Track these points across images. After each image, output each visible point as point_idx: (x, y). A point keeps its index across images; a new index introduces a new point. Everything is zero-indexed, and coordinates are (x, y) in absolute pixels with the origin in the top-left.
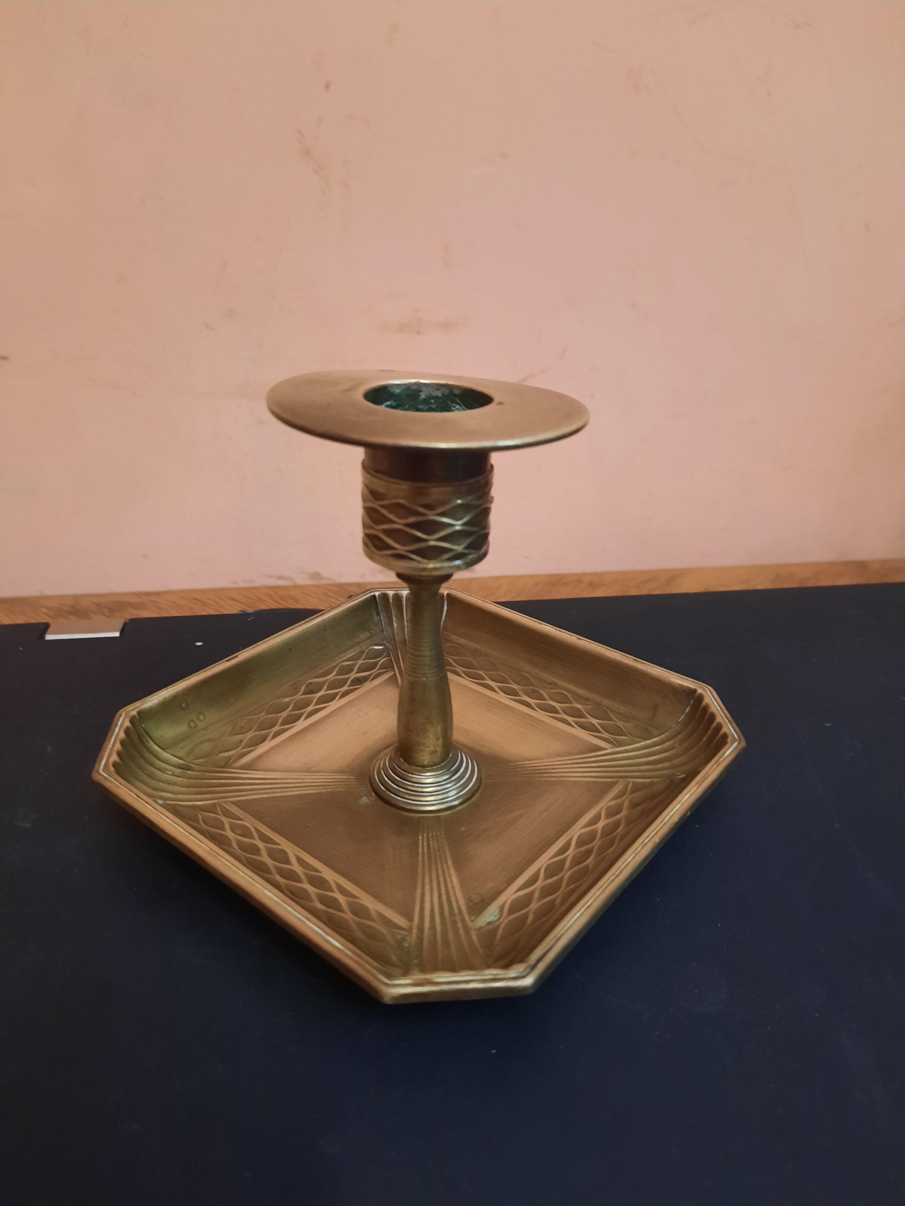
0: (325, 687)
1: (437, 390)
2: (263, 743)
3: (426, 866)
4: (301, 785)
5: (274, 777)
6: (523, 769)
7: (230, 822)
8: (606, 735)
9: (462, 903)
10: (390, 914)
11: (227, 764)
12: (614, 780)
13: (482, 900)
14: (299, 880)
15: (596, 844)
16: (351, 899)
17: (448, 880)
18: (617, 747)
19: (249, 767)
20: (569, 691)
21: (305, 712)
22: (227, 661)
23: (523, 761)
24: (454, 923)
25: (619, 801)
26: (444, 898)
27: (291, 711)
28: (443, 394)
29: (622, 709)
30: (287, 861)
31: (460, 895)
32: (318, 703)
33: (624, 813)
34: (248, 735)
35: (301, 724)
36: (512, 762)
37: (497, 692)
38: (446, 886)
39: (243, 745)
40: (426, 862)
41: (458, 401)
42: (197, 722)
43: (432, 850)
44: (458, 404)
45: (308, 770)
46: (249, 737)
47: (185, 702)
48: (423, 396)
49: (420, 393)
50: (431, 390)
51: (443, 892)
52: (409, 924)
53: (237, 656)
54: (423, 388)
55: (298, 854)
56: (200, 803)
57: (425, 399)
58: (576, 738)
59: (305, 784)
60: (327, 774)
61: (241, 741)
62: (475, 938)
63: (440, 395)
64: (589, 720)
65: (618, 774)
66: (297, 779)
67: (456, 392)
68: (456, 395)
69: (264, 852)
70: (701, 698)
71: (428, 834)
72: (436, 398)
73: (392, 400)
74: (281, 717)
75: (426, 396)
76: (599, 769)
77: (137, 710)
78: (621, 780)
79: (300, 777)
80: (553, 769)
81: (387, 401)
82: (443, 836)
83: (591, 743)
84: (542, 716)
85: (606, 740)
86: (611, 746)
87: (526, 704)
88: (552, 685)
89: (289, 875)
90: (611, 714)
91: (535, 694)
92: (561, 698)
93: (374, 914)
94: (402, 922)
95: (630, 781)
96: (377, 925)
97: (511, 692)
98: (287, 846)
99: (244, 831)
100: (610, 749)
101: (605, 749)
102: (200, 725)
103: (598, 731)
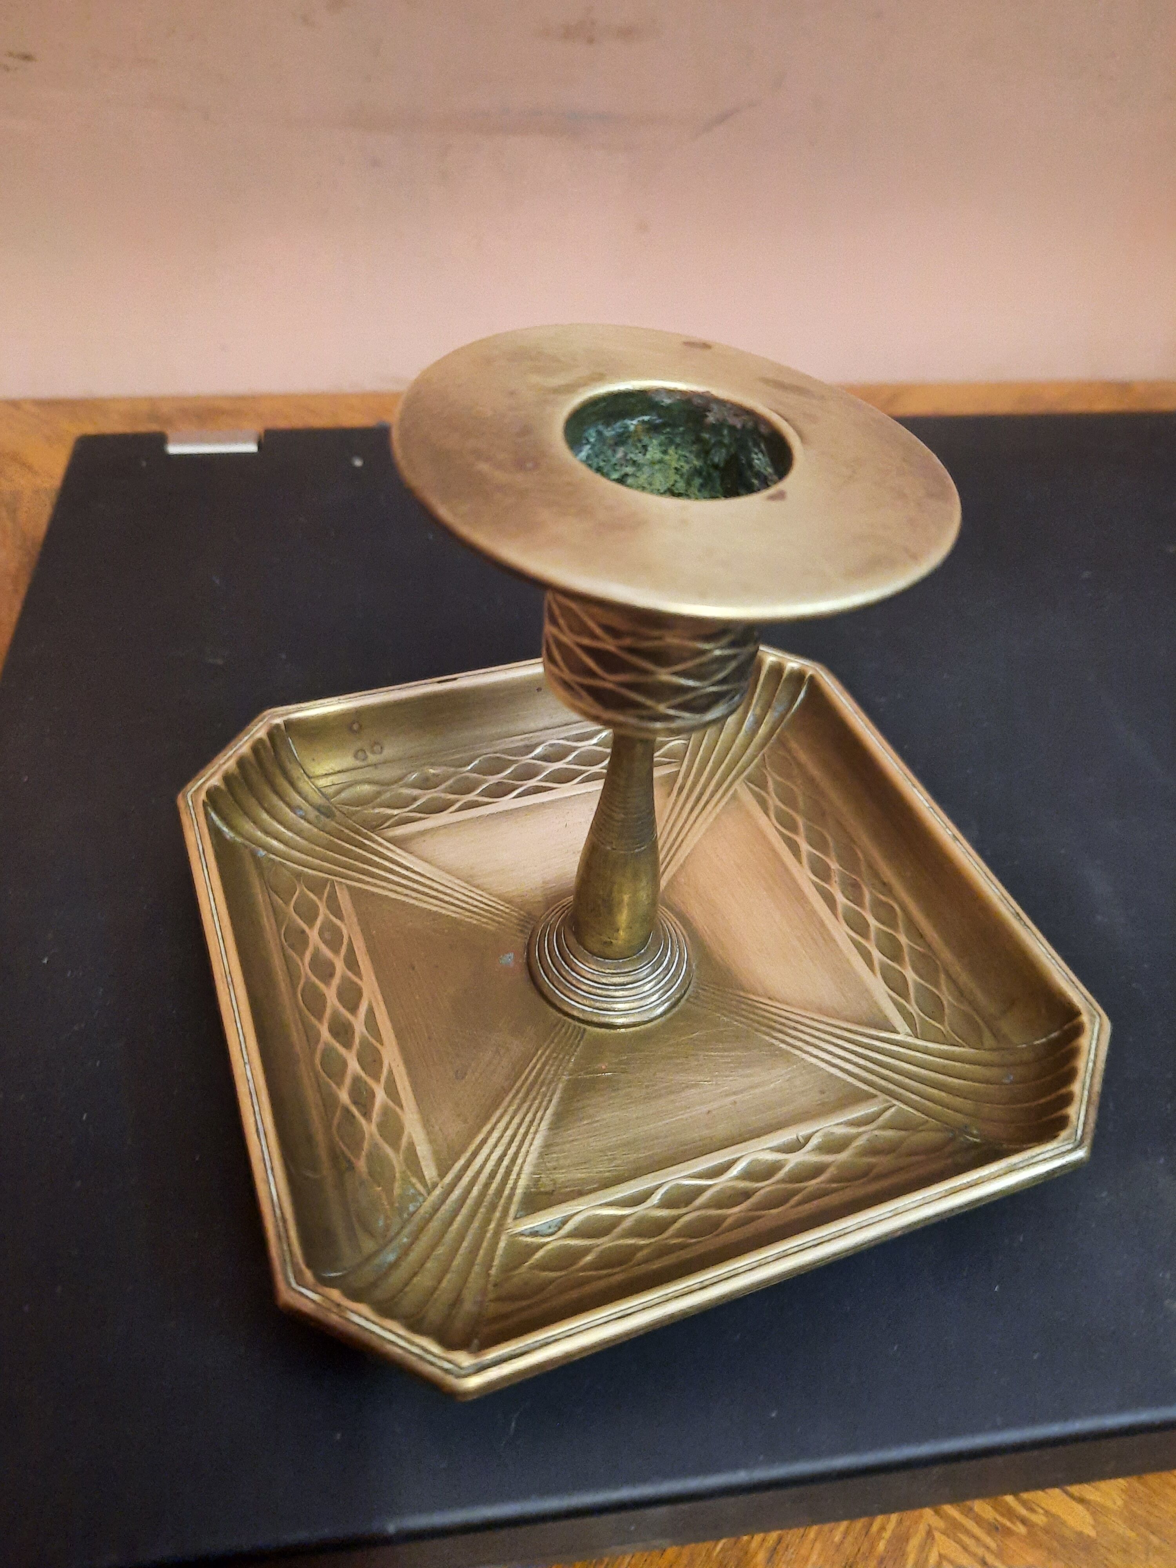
0: (570, 758)
1: (736, 415)
2: (442, 814)
3: (517, 1101)
4: (447, 898)
5: (422, 872)
6: (748, 1008)
7: (326, 917)
8: (913, 1008)
9: (522, 1183)
10: (423, 1150)
11: (377, 825)
12: (872, 1090)
13: (552, 1193)
14: (348, 1045)
15: (766, 1187)
16: (391, 1103)
17: (530, 1137)
18: (917, 1037)
19: (400, 842)
20: (904, 909)
21: (521, 786)
22: (439, 682)
23: (759, 995)
24: (493, 1207)
25: (853, 1130)
26: (506, 1162)
27: (508, 777)
28: (744, 426)
29: (964, 978)
30: (353, 1009)
31: (527, 1169)
32: (546, 779)
33: (843, 1157)
34: (429, 794)
35: (507, 803)
36: (743, 989)
37: (800, 863)
38: (520, 1147)
39: (414, 806)
40: (520, 1095)
41: (763, 446)
42: (368, 754)
43: (540, 1080)
44: (761, 451)
45: (469, 880)
46: (429, 796)
47: (358, 722)
48: (711, 418)
49: (708, 414)
50: (726, 414)
51: (511, 1152)
52: (436, 1179)
53: (455, 679)
54: (714, 407)
55: (374, 1005)
56: (310, 871)
57: (714, 424)
58: (866, 992)
59: (452, 900)
60: (487, 896)
61: (415, 799)
62: (502, 1244)
63: (739, 426)
64: (903, 971)
65: (883, 1083)
66: (447, 886)
67: (763, 429)
68: (761, 436)
69: (336, 981)
70: (1078, 1030)
71: (553, 1052)
72: (732, 428)
73: (654, 413)
74: (486, 781)
75: (718, 420)
76: (862, 1062)
77: (285, 718)
78: (882, 1096)
79: (452, 887)
80: (795, 1029)
81: (643, 415)
82: (571, 1065)
83: (881, 1011)
84: (841, 932)
85: (908, 1017)
86: (908, 1030)
87: (830, 902)
88: (886, 888)
89: (342, 1032)
90: (943, 977)
91: (853, 890)
92: (886, 915)
93: (404, 1141)
94: (430, 1172)
95: (894, 1105)
96: (396, 1159)
97: (821, 871)
98: (369, 985)
99: (333, 938)
100: (903, 1034)
101: (895, 1031)
102: (372, 758)
103: (906, 997)
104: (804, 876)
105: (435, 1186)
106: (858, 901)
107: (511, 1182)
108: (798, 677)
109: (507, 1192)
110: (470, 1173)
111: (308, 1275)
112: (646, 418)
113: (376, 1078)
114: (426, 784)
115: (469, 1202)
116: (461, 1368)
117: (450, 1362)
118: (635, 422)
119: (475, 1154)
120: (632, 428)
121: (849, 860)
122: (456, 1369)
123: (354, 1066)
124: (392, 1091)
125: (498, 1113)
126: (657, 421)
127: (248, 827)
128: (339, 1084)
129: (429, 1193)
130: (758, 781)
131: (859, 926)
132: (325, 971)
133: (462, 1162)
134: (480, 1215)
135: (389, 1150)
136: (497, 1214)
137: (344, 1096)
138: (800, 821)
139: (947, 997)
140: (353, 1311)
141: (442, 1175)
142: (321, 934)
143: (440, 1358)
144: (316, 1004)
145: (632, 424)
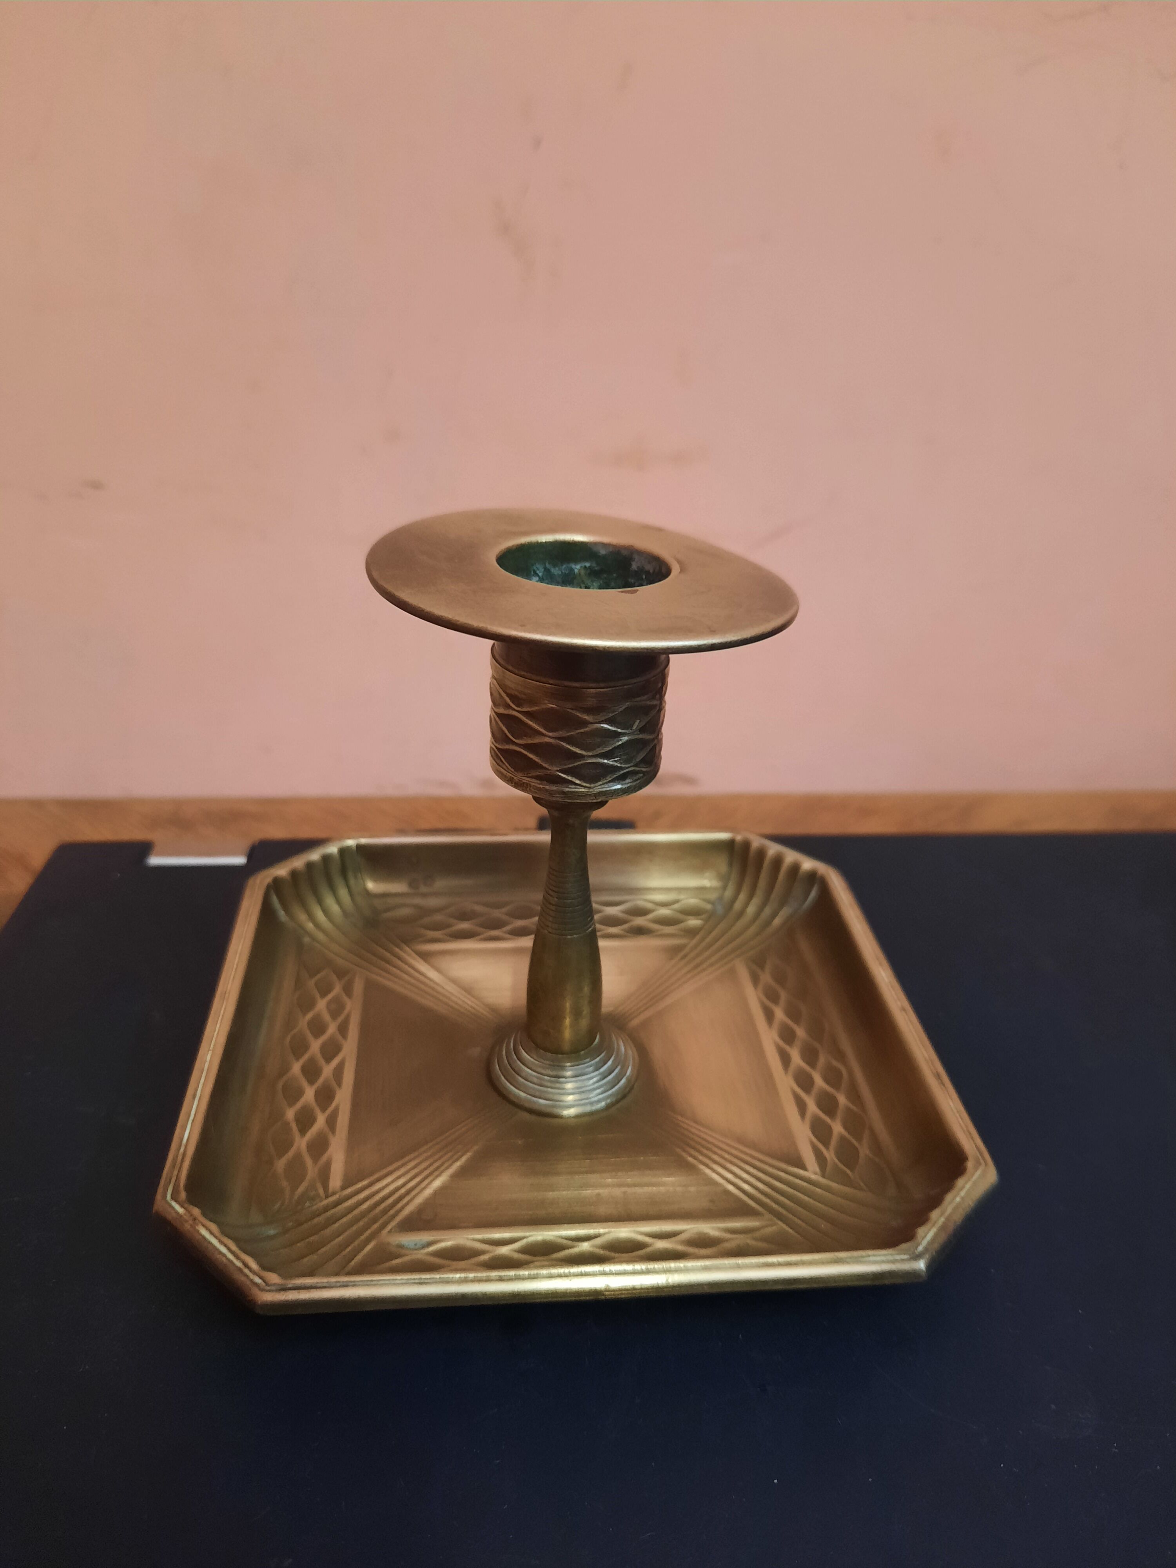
2: (467, 940)
7: (338, 994)
8: (829, 1154)
9: (407, 1210)
10: (337, 1167)
11: (409, 939)
12: (760, 1209)
13: (431, 1220)
14: (311, 1081)
16: (326, 1130)
18: (824, 1178)
20: (851, 1075)
24: (375, 1220)
26: (402, 1191)
31: (418, 1201)
34: (462, 924)
37: (771, 1027)
38: (419, 1183)
39: (447, 931)
42: (421, 885)
43: (461, 1139)
46: (461, 926)
47: (416, 856)
51: (410, 1185)
52: (338, 1189)
55: (347, 1062)
56: (341, 961)
58: (788, 1135)
61: (449, 926)
62: (369, 1248)
64: (832, 1124)
69: (324, 1037)
76: (760, 1185)
77: (357, 841)
82: (491, 1135)
83: (796, 1150)
84: (785, 1084)
85: (821, 1160)
86: (817, 1170)
87: (786, 1060)
88: (840, 1055)
89: (311, 1072)
90: (867, 1133)
91: (810, 1056)
92: (833, 1077)
93: (324, 1158)
94: (335, 1181)
95: (775, 1224)
96: (312, 1170)
97: (787, 1036)
98: (350, 1049)
99: (336, 1009)
100: (812, 1171)
101: (804, 1168)
102: (423, 889)
103: (826, 1145)
104: (769, 1039)
105: (333, 1194)
106: (812, 1063)
107: (399, 1205)
108: (813, 877)
109: (392, 1212)
110: (367, 1192)
111: (183, 1195)
112: (588, 565)
113: (323, 1110)
114: (464, 916)
115: (356, 1212)
116: (267, 1284)
117: (261, 1278)
118: (578, 567)
119: (378, 1180)
120: (576, 571)
121: (817, 1030)
122: (264, 1284)
123: (309, 1094)
124: (331, 1122)
125: (412, 1156)
126: (596, 568)
127: (302, 917)
128: (291, 1104)
129: (327, 1197)
130: (757, 963)
131: (804, 1082)
132: (318, 1028)
133: (365, 1183)
134: (361, 1223)
135: (309, 1161)
136: (376, 1226)
137: (290, 1114)
138: (783, 995)
139: (864, 1151)
140: (204, 1226)
141: (343, 1188)
142: (329, 1004)
143: (255, 1273)
144: (299, 1048)
145: (577, 568)
